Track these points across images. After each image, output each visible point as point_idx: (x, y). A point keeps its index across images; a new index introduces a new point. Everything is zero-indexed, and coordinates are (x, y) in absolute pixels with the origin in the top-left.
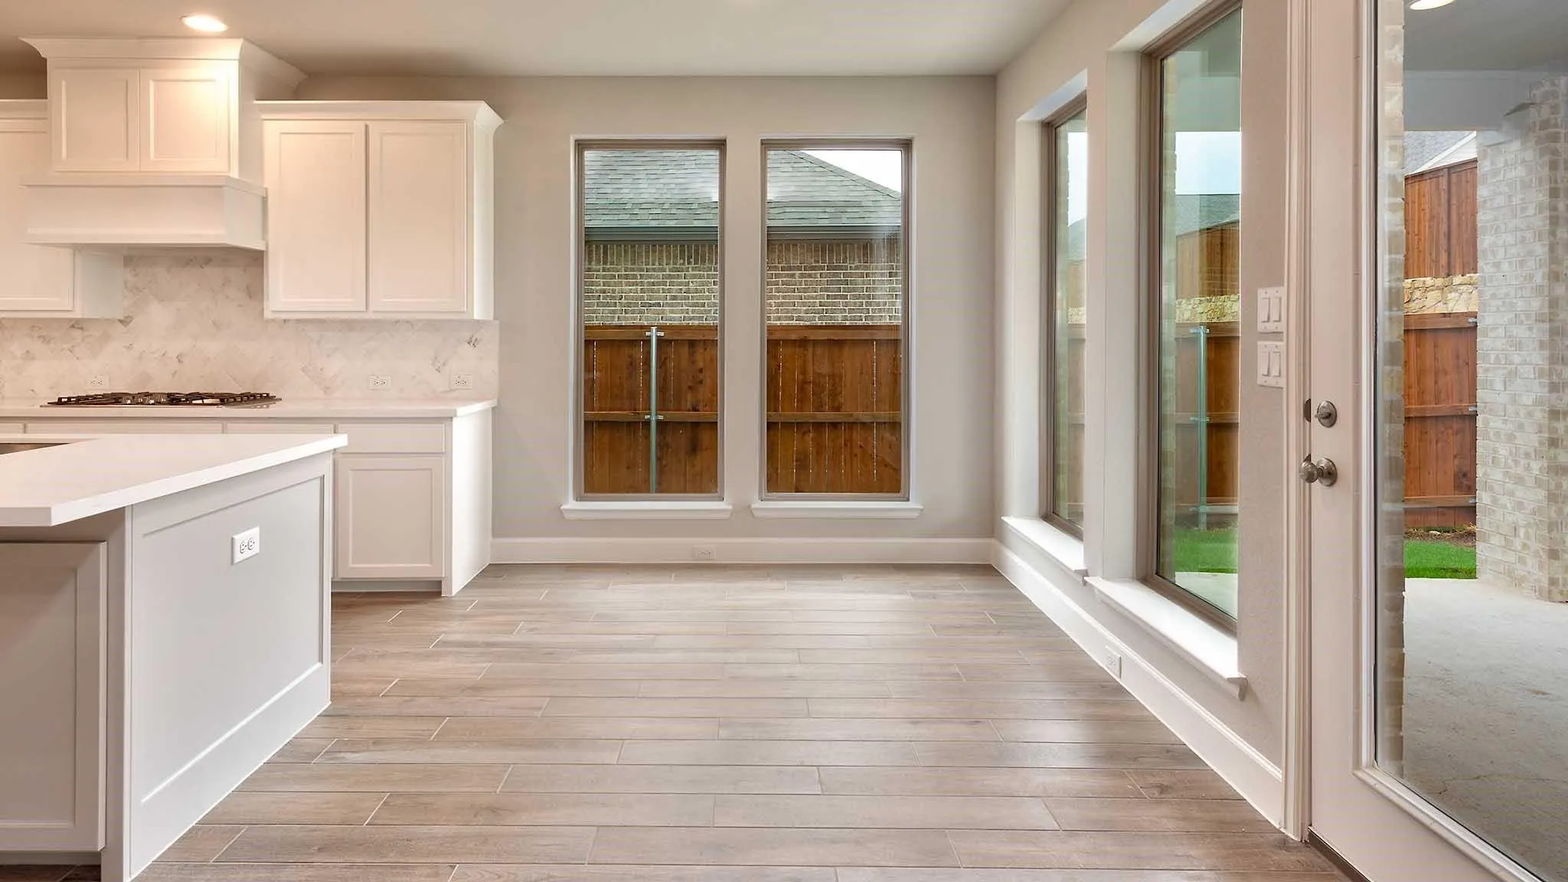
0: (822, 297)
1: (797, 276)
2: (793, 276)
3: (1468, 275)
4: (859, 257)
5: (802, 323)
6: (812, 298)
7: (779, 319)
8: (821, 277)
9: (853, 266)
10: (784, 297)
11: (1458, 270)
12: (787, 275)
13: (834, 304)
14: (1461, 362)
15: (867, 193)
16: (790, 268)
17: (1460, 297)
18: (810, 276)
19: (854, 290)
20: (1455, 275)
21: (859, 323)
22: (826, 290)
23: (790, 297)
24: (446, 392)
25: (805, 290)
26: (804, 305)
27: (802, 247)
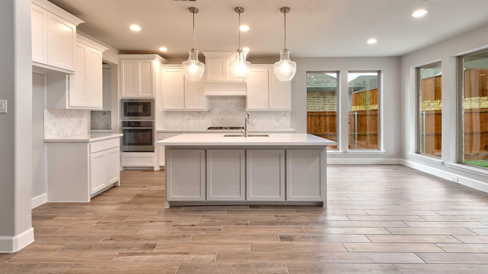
0: (322, 104)
1: (316, 99)
2: (315, 99)
3: (470, 98)
4: (331, 95)
5: (317, 111)
6: (319, 105)
7: (311, 110)
8: (322, 100)
9: (330, 97)
10: (313, 105)
11: (467, 97)
12: (313, 99)
13: (325, 106)
14: (486, 120)
15: (331, 79)
16: (314, 98)
17: (468, 104)
18: (319, 99)
19: (330, 103)
20: (466, 98)
21: (331, 111)
22: (323, 103)
23: (314, 105)
24: (279, 127)
25: (318, 103)
26: (318, 106)
27: (317, 92)
